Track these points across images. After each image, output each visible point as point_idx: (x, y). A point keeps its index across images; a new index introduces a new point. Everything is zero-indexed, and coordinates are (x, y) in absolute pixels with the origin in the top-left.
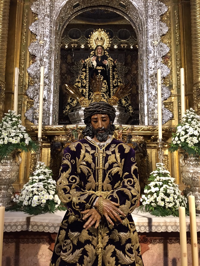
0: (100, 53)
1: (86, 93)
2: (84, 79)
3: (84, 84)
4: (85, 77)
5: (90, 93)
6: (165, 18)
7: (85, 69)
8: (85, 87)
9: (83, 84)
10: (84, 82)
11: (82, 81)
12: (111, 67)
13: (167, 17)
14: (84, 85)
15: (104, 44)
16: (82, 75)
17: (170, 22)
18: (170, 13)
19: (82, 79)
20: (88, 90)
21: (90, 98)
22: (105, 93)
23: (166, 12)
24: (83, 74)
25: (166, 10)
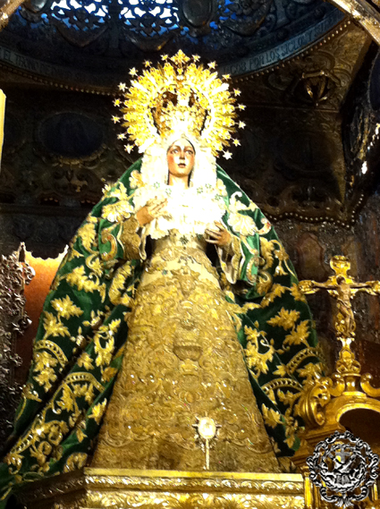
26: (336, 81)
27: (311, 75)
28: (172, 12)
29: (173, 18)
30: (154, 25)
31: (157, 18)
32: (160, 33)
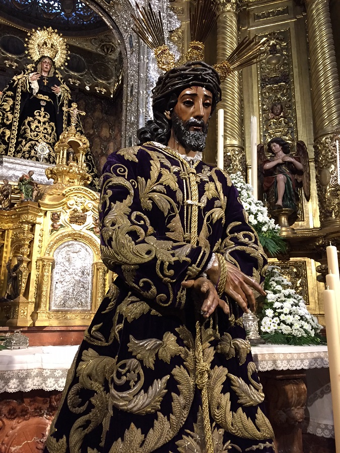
0: (46, 70)
1: (12, 138)
2: (9, 111)
3: (7, 120)
4: (13, 109)
5: (20, 140)
6: (176, 38)
7: (12, 93)
8: (9, 127)
9: (5, 121)
10: (7, 117)
11: (4, 114)
12: (66, 102)
13: (179, 38)
14: (8, 123)
15: (55, 56)
16: (5, 103)
17: (183, 47)
18: (183, 32)
19: (4, 110)
20: (15, 133)
21: (18, 149)
22: (51, 146)
23: (178, 29)
24: (7, 100)
25: (178, 26)
26: (116, 48)
27: (107, 43)
28: (58, 5)
29: (58, 7)
30: (51, 8)
31: (52, 6)
32: (53, 12)
